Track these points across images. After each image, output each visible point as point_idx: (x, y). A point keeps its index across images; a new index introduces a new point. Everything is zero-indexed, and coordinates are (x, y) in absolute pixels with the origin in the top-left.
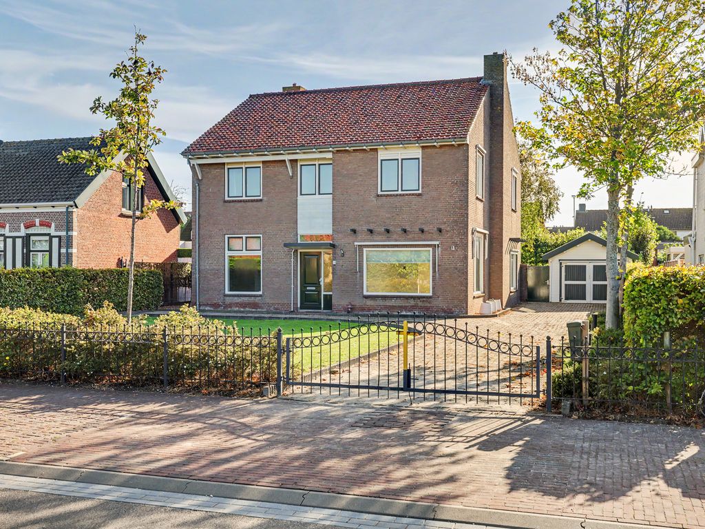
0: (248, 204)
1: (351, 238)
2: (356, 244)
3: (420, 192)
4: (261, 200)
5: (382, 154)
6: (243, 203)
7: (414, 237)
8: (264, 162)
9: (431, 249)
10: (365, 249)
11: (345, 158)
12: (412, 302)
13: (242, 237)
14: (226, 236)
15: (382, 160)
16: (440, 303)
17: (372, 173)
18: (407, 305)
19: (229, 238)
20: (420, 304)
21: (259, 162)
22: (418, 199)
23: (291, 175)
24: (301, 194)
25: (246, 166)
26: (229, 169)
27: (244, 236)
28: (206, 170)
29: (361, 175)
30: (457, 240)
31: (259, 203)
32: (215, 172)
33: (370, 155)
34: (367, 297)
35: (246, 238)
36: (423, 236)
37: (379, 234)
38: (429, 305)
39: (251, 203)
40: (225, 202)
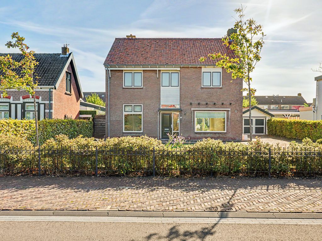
0: (135, 89)
1: (189, 107)
2: (192, 109)
3: (221, 87)
4: (142, 88)
5: (203, 70)
6: (133, 89)
7: (218, 107)
8: (143, 70)
9: (226, 112)
10: (195, 112)
11: (186, 70)
12: (217, 135)
13: (132, 106)
14: (124, 105)
15: (203, 72)
16: (230, 135)
17: (199, 78)
18: (215, 136)
19: (125, 106)
20: (221, 136)
21: (142, 70)
22: (221, 90)
23: (158, 77)
24: (162, 86)
25: (134, 72)
26: (125, 73)
27: (133, 105)
28: (113, 73)
29: (194, 79)
30: (238, 108)
31: (141, 90)
32: (118, 74)
33: (198, 70)
34: (196, 133)
35: (134, 106)
36: (223, 106)
37: (202, 105)
38: (225, 136)
39: (137, 90)
40: (123, 88)
